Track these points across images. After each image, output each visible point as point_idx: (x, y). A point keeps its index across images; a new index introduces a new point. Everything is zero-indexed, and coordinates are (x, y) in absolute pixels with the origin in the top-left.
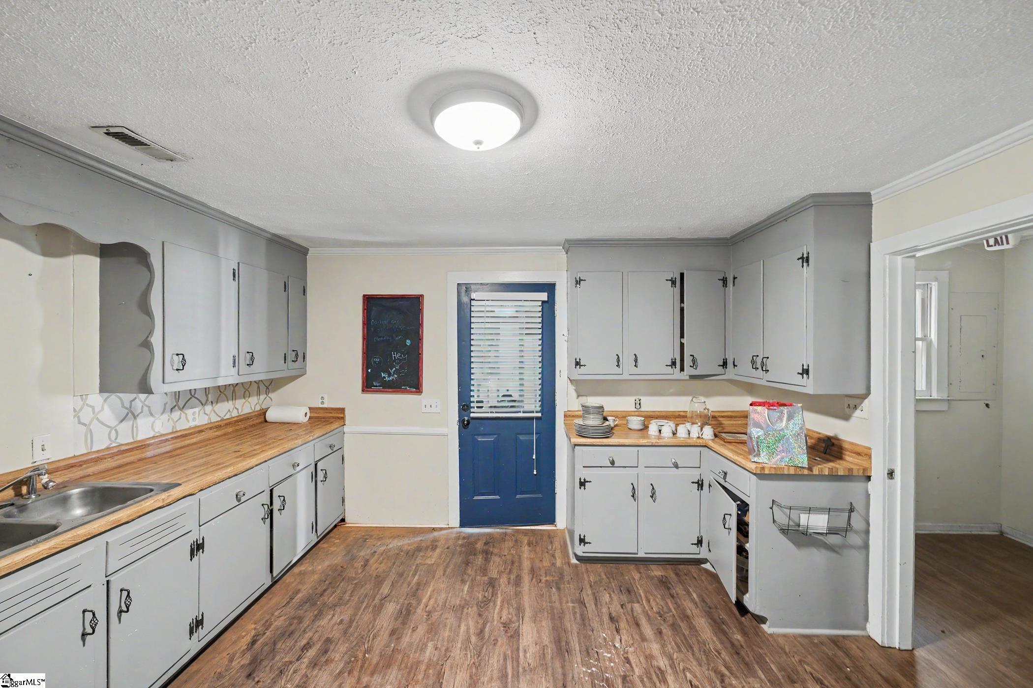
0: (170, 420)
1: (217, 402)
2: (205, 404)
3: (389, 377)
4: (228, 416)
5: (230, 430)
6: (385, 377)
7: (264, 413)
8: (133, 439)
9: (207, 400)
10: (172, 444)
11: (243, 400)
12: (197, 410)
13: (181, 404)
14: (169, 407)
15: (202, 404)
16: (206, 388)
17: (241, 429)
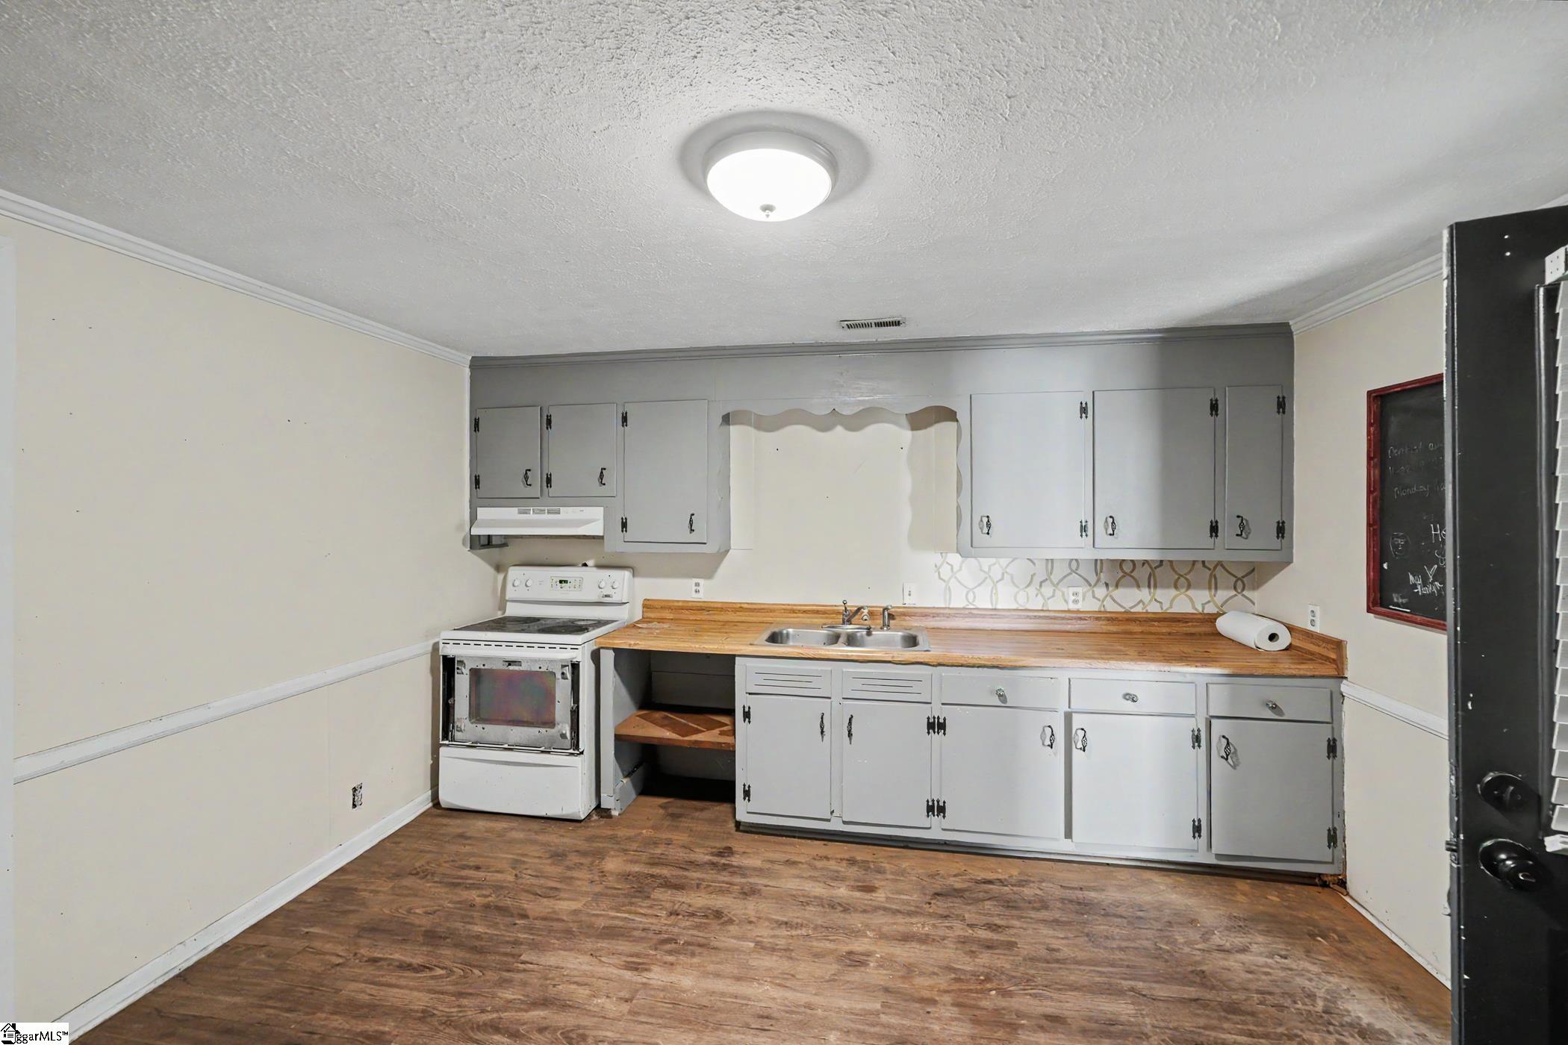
0: (1039, 595)
1: (1117, 586)
2: (1095, 585)
3: (1425, 584)
4: (1139, 609)
5: (1137, 629)
6: (1415, 586)
7: (1212, 619)
8: (992, 604)
9: (1098, 580)
10: (1039, 623)
11: (1173, 592)
12: (1080, 590)
13: (1055, 578)
14: (1037, 580)
15: (1090, 585)
16: (1096, 560)
17: (1163, 634)
